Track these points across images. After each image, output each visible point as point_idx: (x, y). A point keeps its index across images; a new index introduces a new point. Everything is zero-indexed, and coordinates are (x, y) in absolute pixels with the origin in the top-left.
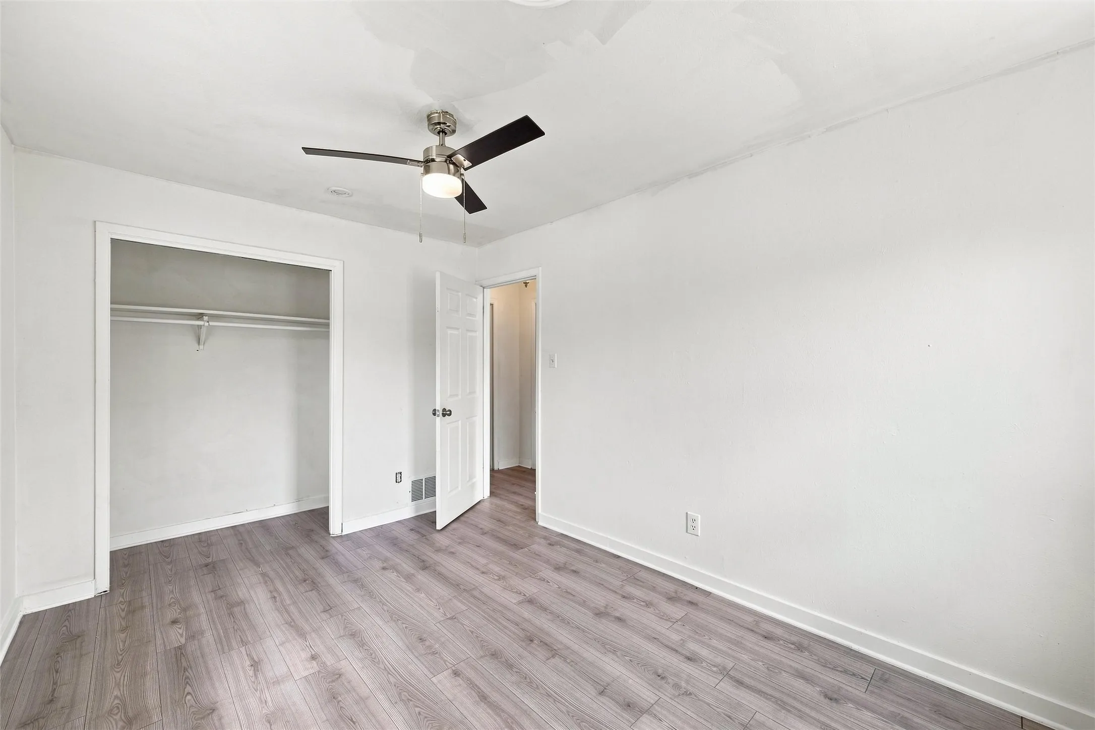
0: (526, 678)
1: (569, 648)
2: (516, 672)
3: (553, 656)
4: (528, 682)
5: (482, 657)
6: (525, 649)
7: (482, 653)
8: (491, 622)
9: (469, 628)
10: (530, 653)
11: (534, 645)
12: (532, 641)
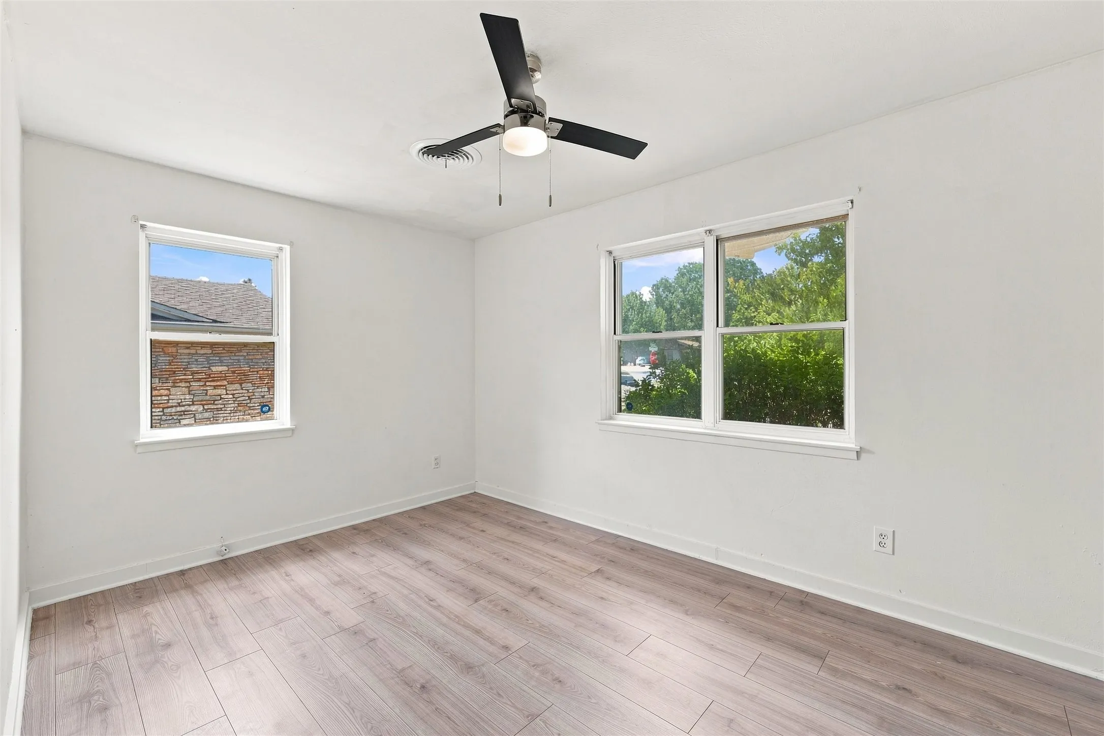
0: (438, 648)
1: (381, 680)
2: (447, 653)
3: (403, 670)
4: (435, 645)
5: (483, 665)
6: (434, 677)
7: (484, 669)
8: (474, 712)
9: (504, 701)
10: (429, 673)
11: (422, 681)
12: (423, 687)
